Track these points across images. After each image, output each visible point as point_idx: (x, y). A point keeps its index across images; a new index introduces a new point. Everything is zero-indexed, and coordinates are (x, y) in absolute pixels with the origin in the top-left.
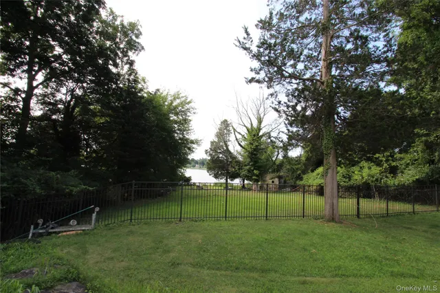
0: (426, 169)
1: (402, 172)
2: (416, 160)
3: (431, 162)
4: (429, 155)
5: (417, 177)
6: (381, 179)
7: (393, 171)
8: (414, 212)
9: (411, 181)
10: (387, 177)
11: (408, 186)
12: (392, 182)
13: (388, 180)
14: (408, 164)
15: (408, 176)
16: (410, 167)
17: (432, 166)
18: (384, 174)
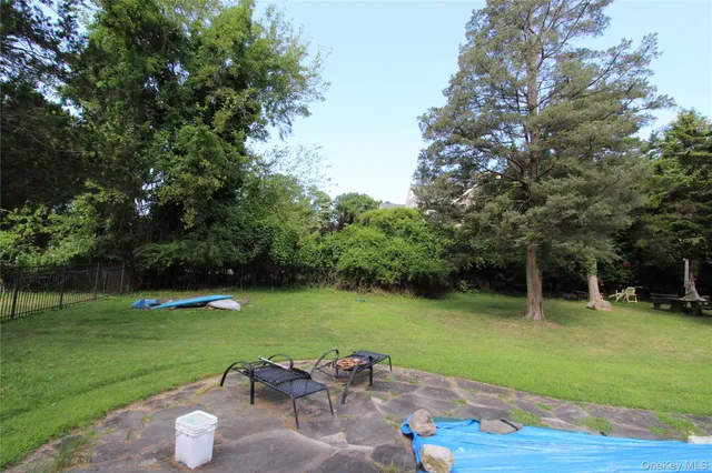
0: (91, 241)
1: (57, 245)
2: (79, 227)
3: (100, 231)
4: (98, 222)
5: (76, 253)
6: (15, 254)
7: (42, 241)
8: (61, 306)
9: (66, 258)
10: (27, 251)
11: (62, 266)
12: (34, 259)
13: (28, 256)
14: (68, 232)
15: (64, 251)
16: (71, 237)
17: (100, 237)
18: (24, 246)
